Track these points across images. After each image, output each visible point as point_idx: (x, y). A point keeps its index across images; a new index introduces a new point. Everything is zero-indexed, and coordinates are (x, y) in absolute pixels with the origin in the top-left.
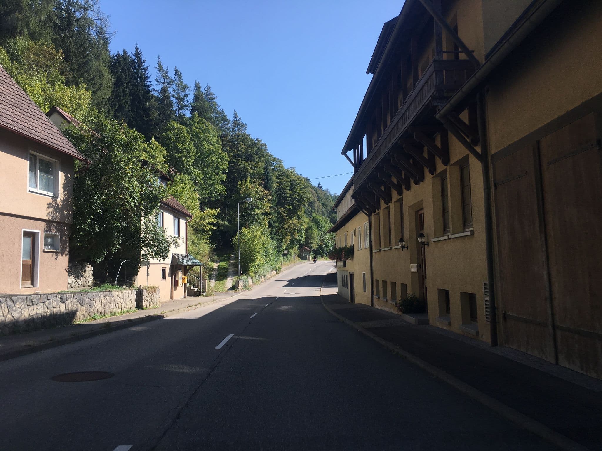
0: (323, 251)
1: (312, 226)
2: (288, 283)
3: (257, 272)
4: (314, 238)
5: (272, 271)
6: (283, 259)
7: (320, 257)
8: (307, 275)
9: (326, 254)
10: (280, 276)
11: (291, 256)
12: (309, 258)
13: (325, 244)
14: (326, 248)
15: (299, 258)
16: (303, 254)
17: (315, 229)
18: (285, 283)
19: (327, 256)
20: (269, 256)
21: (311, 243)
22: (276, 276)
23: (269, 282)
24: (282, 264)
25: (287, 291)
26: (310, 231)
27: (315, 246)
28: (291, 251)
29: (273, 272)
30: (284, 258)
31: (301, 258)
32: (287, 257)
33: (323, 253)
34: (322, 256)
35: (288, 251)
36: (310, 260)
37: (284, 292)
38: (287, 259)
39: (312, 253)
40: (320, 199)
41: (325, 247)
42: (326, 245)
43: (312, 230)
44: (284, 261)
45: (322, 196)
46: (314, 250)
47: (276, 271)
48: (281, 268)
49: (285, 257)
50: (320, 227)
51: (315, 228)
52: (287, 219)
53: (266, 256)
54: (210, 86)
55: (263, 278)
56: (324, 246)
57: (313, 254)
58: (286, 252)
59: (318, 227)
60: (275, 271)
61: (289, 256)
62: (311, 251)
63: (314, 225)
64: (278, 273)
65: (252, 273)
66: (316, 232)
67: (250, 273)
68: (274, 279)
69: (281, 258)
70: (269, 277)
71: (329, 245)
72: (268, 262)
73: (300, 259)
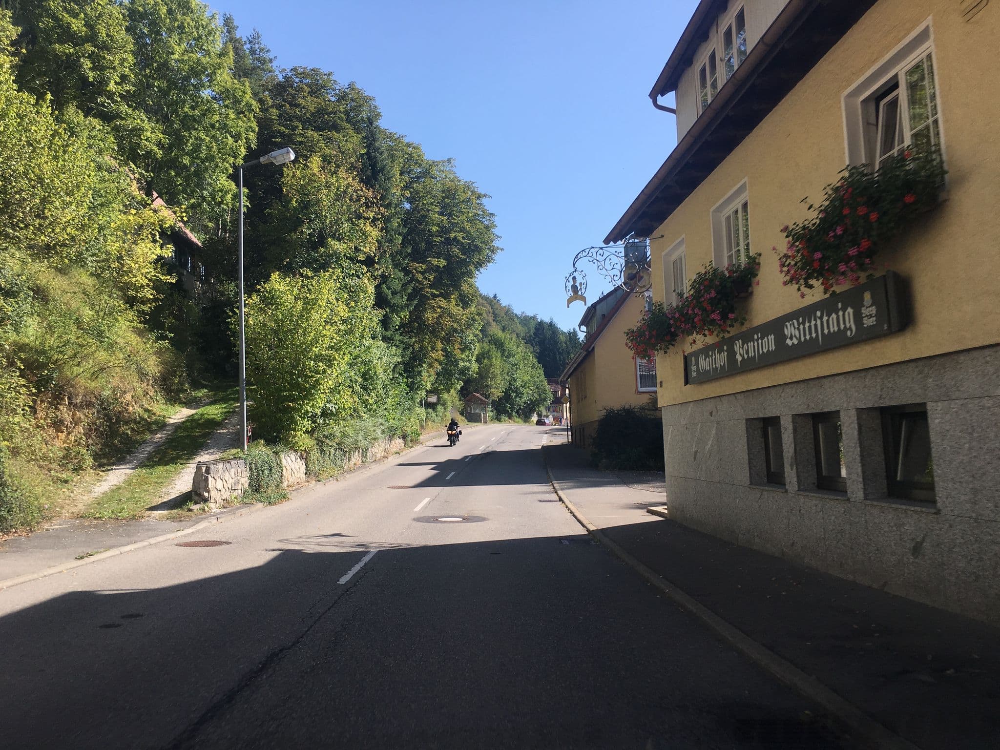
0: (512, 404)
1: (489, 351)
2: (435, 472)
3: (326, 437)
4: (494, 377)
5: (391, 438)
6: (425, 414)
7: (507, 418)
8: (490, 450)
9: (517, 412)
10: (414, 453)
11: (445, 409)
12: (485, 417)
13: (516, 391)
14: (518, 399)
15: (463, 418)
16: (471, 410)
17: (496, 357)
18: (427, 472)
19: (519, 416)
20: (374, 389)
21: (487, 386)
22: (401, 454)
23: (376, 469)
24: (422, 427)
25: (429, 503)
26: (486, 361)
27: (497, 393)
28: (445, 396)
29: (393, 442)
30: (428, 413)
31: (466, 418)
32: (436, 412)
33: (512, 411)
34: (510, 417)
35: (439, 399)
36: (487, 423)
37: (417, 509)
38: (437, 415)
39: (489, 408)
40: (498, 319)
41: (516, 397)
42: (519, 394)
43: (489, 358)
44: (427, 417)
45: (503, 314)
46: (493, 401)
47: (404, 441)
48: (419, 435)
49: (430, 410)
50: (506, 354)
51: (496, 355)
52: (434, 296)
53: (364, 388)
54: (260, 33)
55: (356, 458)
56: (514, 395)
57: (492, 411)
58: (433, 399)
59: (503, 355)
60: (401, 441)
61: (440, 408)
62: (487, 404)
63: (494, 349)
64: (411, 445)
65: (304, 440)
66: (497, 363)
67: (294, 437)
68: (393, 460)
69: (421, 411)
70: (379, 455)
71: (523, 394)
72: (375, 407)
73: (466, 420)
